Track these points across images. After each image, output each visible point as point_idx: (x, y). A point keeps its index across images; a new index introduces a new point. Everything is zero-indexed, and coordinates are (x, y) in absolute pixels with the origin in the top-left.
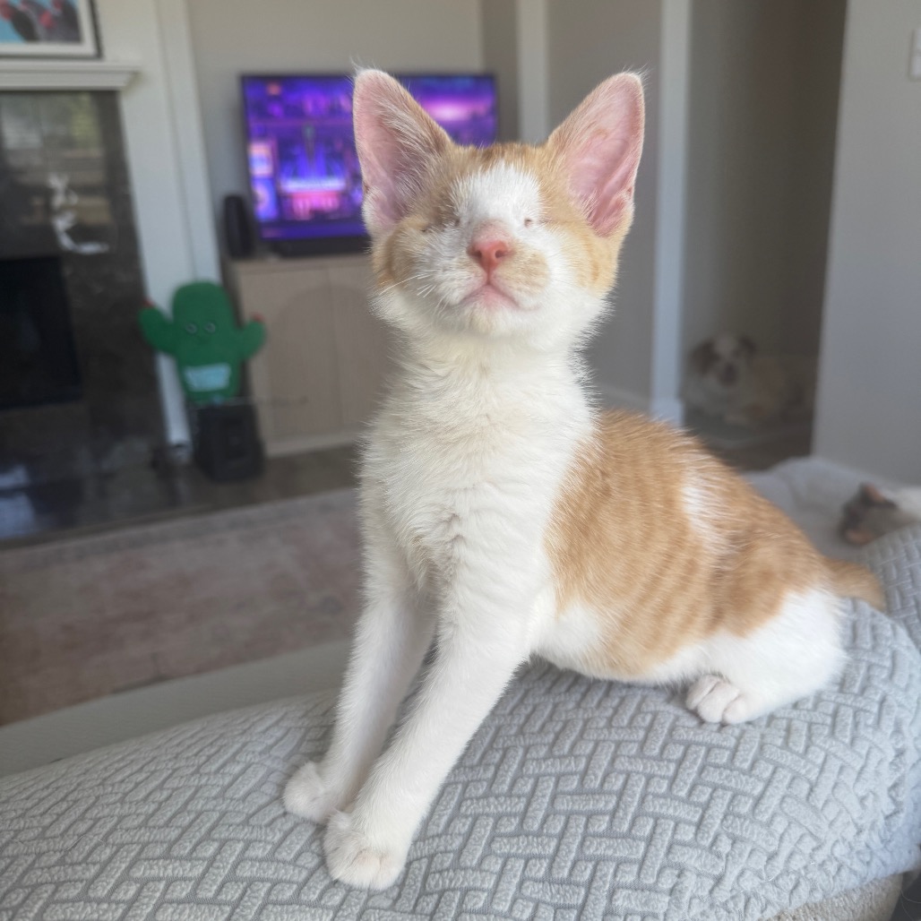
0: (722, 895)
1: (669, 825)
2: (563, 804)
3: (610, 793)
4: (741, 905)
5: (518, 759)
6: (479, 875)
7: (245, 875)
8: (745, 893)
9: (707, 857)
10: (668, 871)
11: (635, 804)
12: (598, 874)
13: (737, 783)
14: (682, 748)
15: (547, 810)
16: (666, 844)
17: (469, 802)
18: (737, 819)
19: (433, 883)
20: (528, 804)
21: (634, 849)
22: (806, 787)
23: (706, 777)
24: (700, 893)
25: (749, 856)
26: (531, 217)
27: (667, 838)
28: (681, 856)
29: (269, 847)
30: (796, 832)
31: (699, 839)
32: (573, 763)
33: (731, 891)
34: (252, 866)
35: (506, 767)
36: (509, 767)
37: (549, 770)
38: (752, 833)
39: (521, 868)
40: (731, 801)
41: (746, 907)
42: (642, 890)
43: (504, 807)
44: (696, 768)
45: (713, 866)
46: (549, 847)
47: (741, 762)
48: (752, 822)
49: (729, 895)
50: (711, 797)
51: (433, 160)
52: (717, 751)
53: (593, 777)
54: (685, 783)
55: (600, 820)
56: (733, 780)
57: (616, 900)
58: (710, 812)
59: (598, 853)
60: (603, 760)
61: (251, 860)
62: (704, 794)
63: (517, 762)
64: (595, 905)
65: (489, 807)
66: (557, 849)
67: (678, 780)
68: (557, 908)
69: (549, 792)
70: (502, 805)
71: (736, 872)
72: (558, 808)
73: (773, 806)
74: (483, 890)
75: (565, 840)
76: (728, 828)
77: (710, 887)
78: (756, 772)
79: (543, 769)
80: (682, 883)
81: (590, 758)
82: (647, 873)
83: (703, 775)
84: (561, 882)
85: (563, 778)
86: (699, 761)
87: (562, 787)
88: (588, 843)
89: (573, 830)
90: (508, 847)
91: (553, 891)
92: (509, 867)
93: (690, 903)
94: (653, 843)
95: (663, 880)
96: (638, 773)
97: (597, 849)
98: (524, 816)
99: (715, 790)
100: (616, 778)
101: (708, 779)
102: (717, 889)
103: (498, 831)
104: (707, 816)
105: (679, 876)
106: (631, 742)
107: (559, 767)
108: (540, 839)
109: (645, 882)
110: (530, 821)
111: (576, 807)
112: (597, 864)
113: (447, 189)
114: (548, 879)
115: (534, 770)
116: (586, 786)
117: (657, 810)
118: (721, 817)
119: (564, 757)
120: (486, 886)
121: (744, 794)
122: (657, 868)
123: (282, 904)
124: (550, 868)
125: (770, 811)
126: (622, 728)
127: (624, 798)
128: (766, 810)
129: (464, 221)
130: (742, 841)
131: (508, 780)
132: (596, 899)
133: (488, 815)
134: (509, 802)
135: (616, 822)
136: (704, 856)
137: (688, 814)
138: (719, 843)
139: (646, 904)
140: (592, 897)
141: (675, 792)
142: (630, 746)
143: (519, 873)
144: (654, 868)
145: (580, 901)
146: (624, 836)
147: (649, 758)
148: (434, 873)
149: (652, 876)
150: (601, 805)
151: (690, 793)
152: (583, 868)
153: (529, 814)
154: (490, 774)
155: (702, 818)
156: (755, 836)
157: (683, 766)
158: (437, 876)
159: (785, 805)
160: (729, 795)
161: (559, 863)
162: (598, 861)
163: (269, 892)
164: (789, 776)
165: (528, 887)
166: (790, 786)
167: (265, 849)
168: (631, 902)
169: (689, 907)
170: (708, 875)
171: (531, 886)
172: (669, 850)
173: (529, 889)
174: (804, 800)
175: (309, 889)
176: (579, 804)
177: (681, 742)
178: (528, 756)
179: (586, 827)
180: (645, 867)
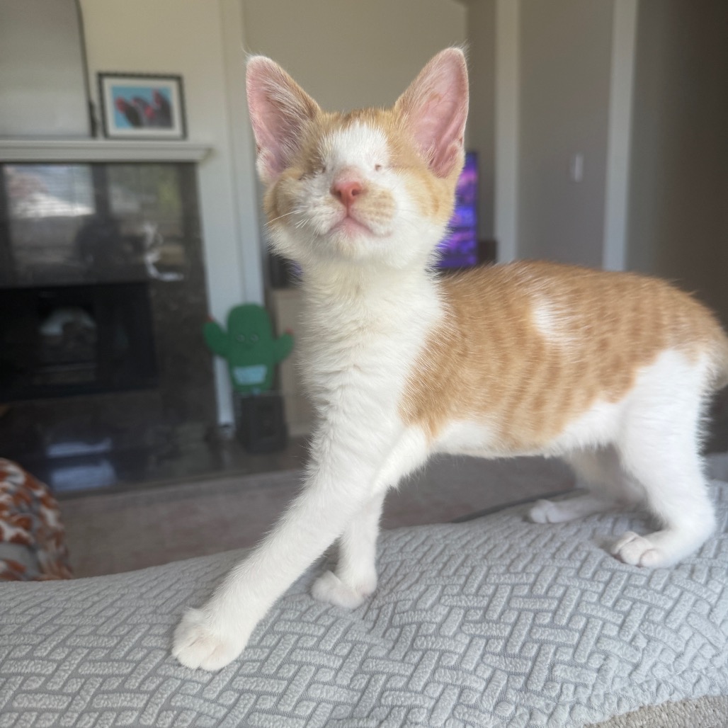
0: (639, 677)
1: (598, 623)
2: (517, 604)
3: (553, 598)
4: (654, 688)
5: (483, 573)
6: (453, 642)
7: (280, 630)
8: (657, 680)
9: (627, 648)
10: (596, 655)
11: (572, 607)
12: (542, 652)
13: (652, 599)
14: (609, 573)
15: (504, 607)
16: (596, 635)
17: (447, 597)
18: (651, 625)
19: (419, 643)
20: (490, 601)
21: (570, 637)
22: (707, 608)
23: (627, 593)
24: (621, 674)
25: (661, 653)
26: (380, 163)
27: (596, 633)
28: (607, 645)
29: (298, 613)
30: (698, 641)
31: (621, 635)
32: (525, 577)
33: (646, 676)
34: (285, 624)
35: (474, 577)
36: (476, 577)
37: (506, 581)
38: (664, 636)
39: (483, 645)
40: (647, 612)
41: (657, 689)
42: (576, 667)
43: (472, 603)
44: (620, 587)
45: (632, 656)
46: (505, 631)
47: (655, 585)
48: (663, 628)
49: (644, 679)
50: (632, 608)
51: (306, 124)
52: (637, 576)
53: (540, 587)
54: (611, 597)
55: (544, 616)
56: (649, 596)
57: (555, 671)
58: (631, 617)
59: (543, 638)
60: (549, 577)
61: (285, 620)
62: (626, 605)
63: (482, 574)
64: (539, 673)
65: (461, 601)
66: (511, 633)
67: (605, 595)
68: (510, 674)
69: (506, 595)
70: (470, 601)
71: (650, 663)
72: (512, 606)
73: (681, 618)
74: (455, 653)
75: (517, 627)
76: (644, 631)
77: (629, 671)
78: (667, 592)
79: (501, 581)
80: (607, 664)
81: (538, 575)
82: (580, 655)
83: (625, 592)
84: (514, 656)
85: (517, 587)
86: (623, 582)
87: (516, 592)
88: (535, 630)
89: (524, 621)
90: (474, 629)
91: (507, 662)
92: (474, 643)
93: (613, 680)
94: (585, 634)
95: (592, 661)
96: (575, 587)
97: (542, 635)
98: (486, 609)
99: (634, 603)
100: (558, 588)
101: (629, 595)
102: (634, 673)
103: (466, 619)
104: (627, 620)
105: (605, 660)
106: (570, 568)
107: (514, 580)
108: (498, 625)
109: (578, 661)
110: (491, 612)
111: (526, 606)
112: (542, 645)
113: (316, 145)
114: (504, 653)
115: (495, 580)
116: (534, 593)
117: (589, 612)
118: (639, 622)
119: (518, 573)
120: (458, 650)
121: (658, 607)
122: (588, 651)
123: (307, 649)
124: (506, 646)
125: (678, 621)
126: (563, 559)
127: (563, 602)
128: (675, 620)
129: (329, 168)
130: (655, 641)
131: (476, 586)
132: (540, 669)
133: (460, 607)
134: (475, 600)
135: (557, 618)
136: (625, 648)
137: (613, 618)
138: (637, 639)
139: (579, 676)
140: (537, 668)
141: (603, 602)
142: (569, 571)
143: (482, 648)
144: (585, 652)
145: (527, 671)
146: (562, 628)
147: (583, 579)
148: (421, 636)
149: (584, 657)
150: (546, 606)
151: (615, 604)
152: (531, 647)
153: (490, 608)
154: (462, 581)
155: (624, 621)
156: (666, 638)
157: (610, 585)
158: (423, 638)
159: (690, 619)
160: (645, 608)
161: (512, 643)
162: (542, 644)
163: (297, 641)
164: (693, 598)
165: (488, 658)
166: (694, 605)
167: (295, 614)
168: (567, 674)
169: (612, 683)
170: (628, 662)
171: (490, 658)
172: (598, 640)
173: (489, 659)
174: (706, 617)
175: (326, 642)
176: (529, 605)
177: (609, 570)
178: (491, 571)
179: (534, 619)
180: (578, 650)
